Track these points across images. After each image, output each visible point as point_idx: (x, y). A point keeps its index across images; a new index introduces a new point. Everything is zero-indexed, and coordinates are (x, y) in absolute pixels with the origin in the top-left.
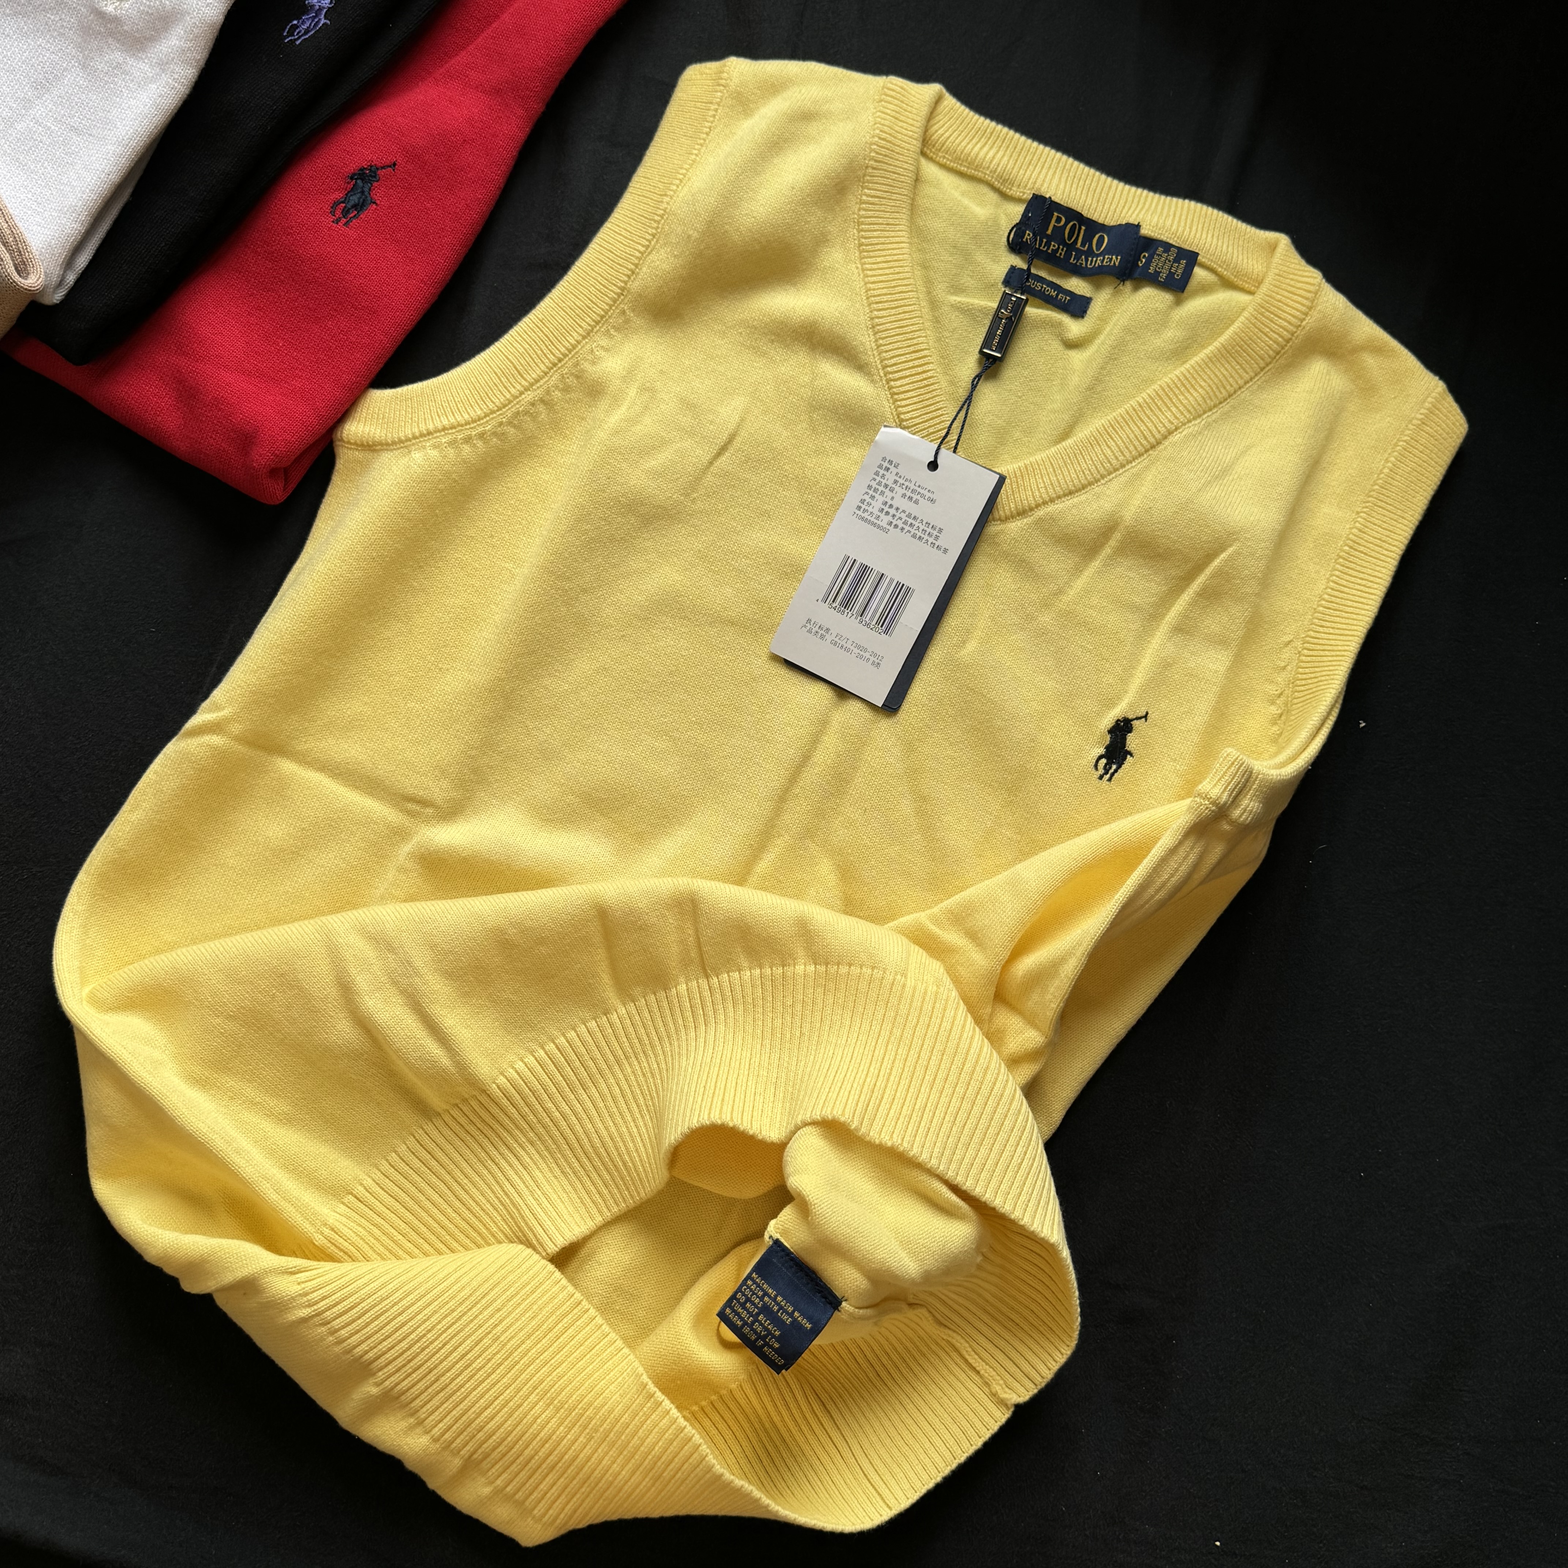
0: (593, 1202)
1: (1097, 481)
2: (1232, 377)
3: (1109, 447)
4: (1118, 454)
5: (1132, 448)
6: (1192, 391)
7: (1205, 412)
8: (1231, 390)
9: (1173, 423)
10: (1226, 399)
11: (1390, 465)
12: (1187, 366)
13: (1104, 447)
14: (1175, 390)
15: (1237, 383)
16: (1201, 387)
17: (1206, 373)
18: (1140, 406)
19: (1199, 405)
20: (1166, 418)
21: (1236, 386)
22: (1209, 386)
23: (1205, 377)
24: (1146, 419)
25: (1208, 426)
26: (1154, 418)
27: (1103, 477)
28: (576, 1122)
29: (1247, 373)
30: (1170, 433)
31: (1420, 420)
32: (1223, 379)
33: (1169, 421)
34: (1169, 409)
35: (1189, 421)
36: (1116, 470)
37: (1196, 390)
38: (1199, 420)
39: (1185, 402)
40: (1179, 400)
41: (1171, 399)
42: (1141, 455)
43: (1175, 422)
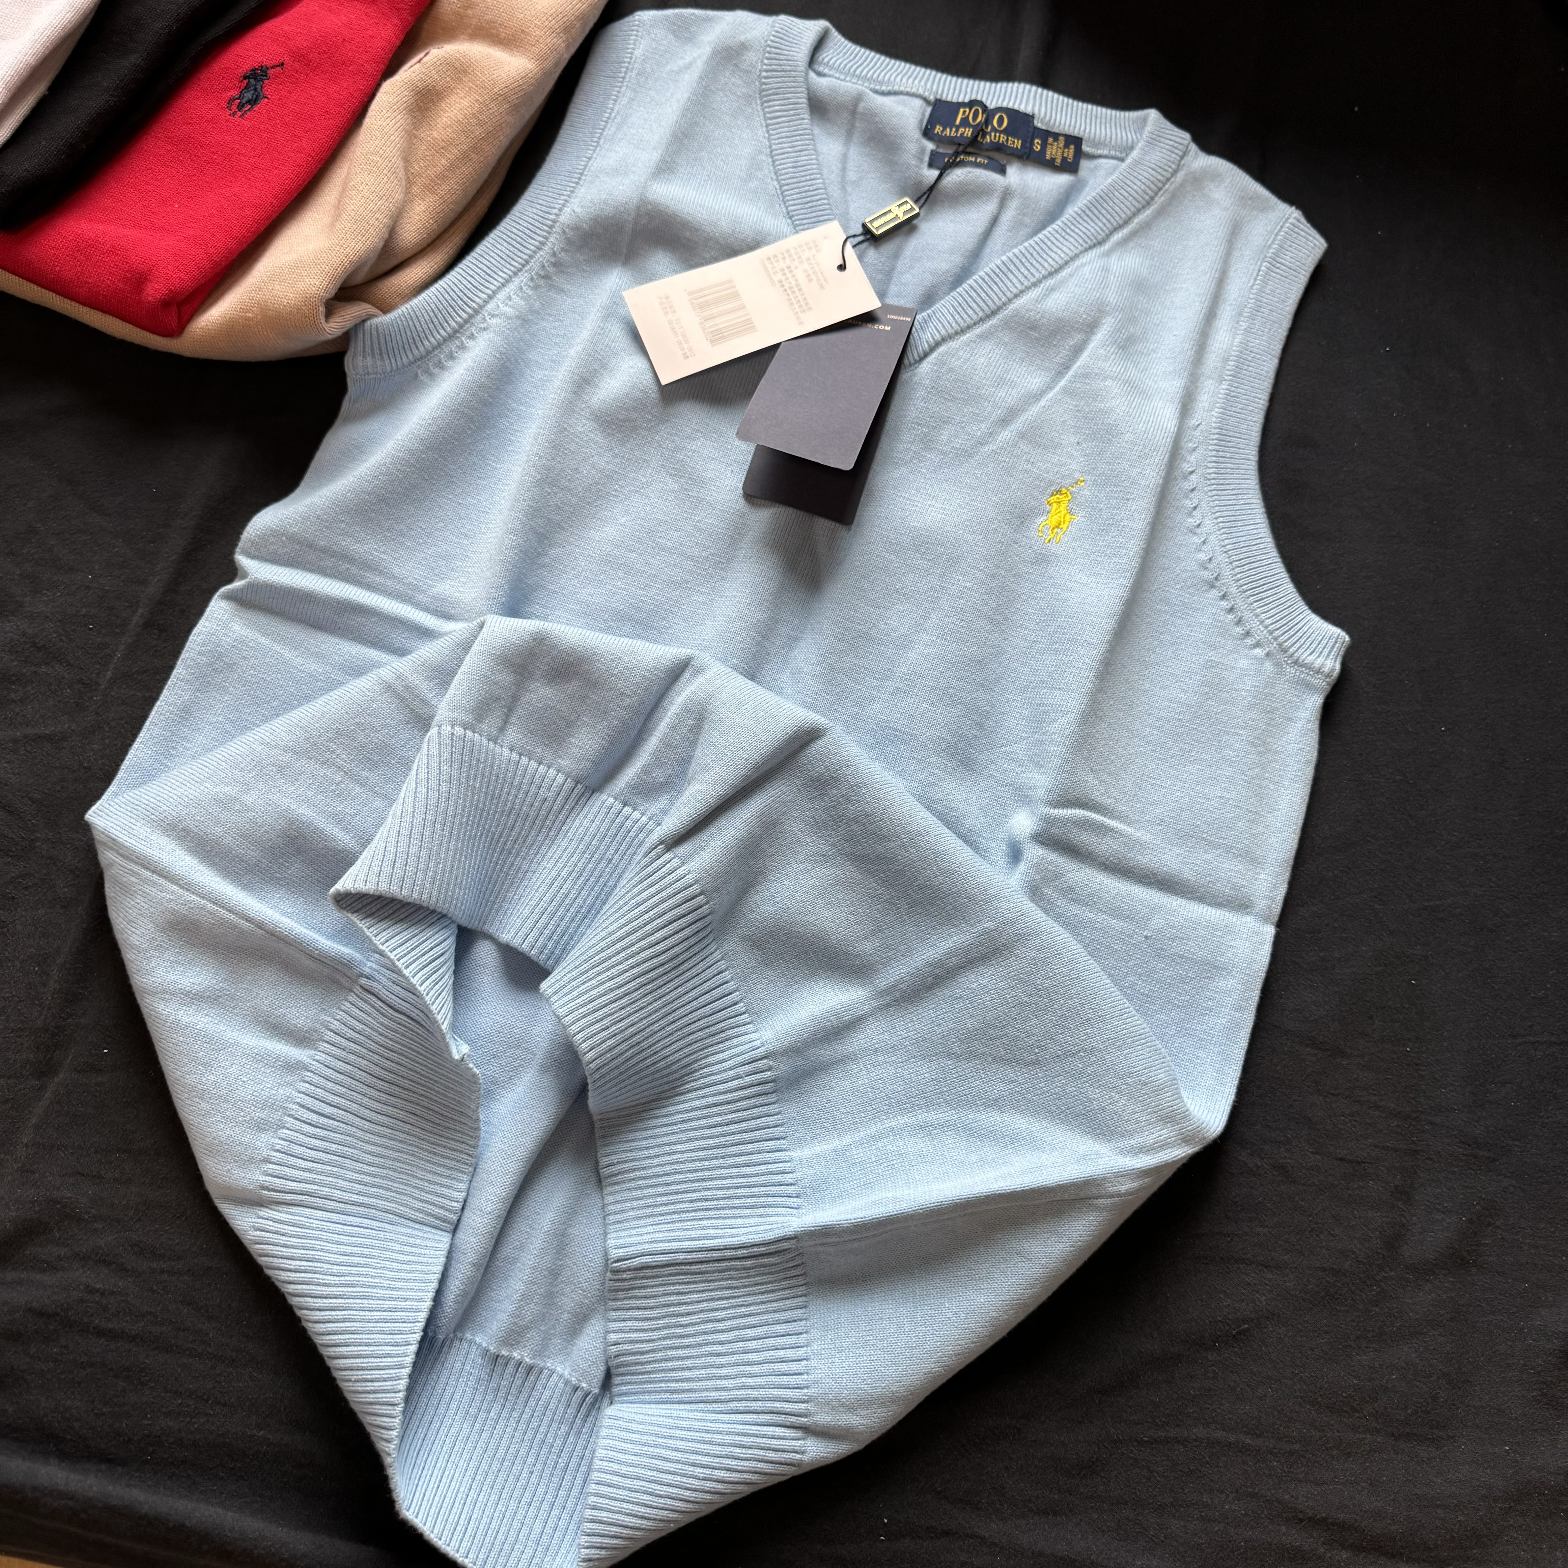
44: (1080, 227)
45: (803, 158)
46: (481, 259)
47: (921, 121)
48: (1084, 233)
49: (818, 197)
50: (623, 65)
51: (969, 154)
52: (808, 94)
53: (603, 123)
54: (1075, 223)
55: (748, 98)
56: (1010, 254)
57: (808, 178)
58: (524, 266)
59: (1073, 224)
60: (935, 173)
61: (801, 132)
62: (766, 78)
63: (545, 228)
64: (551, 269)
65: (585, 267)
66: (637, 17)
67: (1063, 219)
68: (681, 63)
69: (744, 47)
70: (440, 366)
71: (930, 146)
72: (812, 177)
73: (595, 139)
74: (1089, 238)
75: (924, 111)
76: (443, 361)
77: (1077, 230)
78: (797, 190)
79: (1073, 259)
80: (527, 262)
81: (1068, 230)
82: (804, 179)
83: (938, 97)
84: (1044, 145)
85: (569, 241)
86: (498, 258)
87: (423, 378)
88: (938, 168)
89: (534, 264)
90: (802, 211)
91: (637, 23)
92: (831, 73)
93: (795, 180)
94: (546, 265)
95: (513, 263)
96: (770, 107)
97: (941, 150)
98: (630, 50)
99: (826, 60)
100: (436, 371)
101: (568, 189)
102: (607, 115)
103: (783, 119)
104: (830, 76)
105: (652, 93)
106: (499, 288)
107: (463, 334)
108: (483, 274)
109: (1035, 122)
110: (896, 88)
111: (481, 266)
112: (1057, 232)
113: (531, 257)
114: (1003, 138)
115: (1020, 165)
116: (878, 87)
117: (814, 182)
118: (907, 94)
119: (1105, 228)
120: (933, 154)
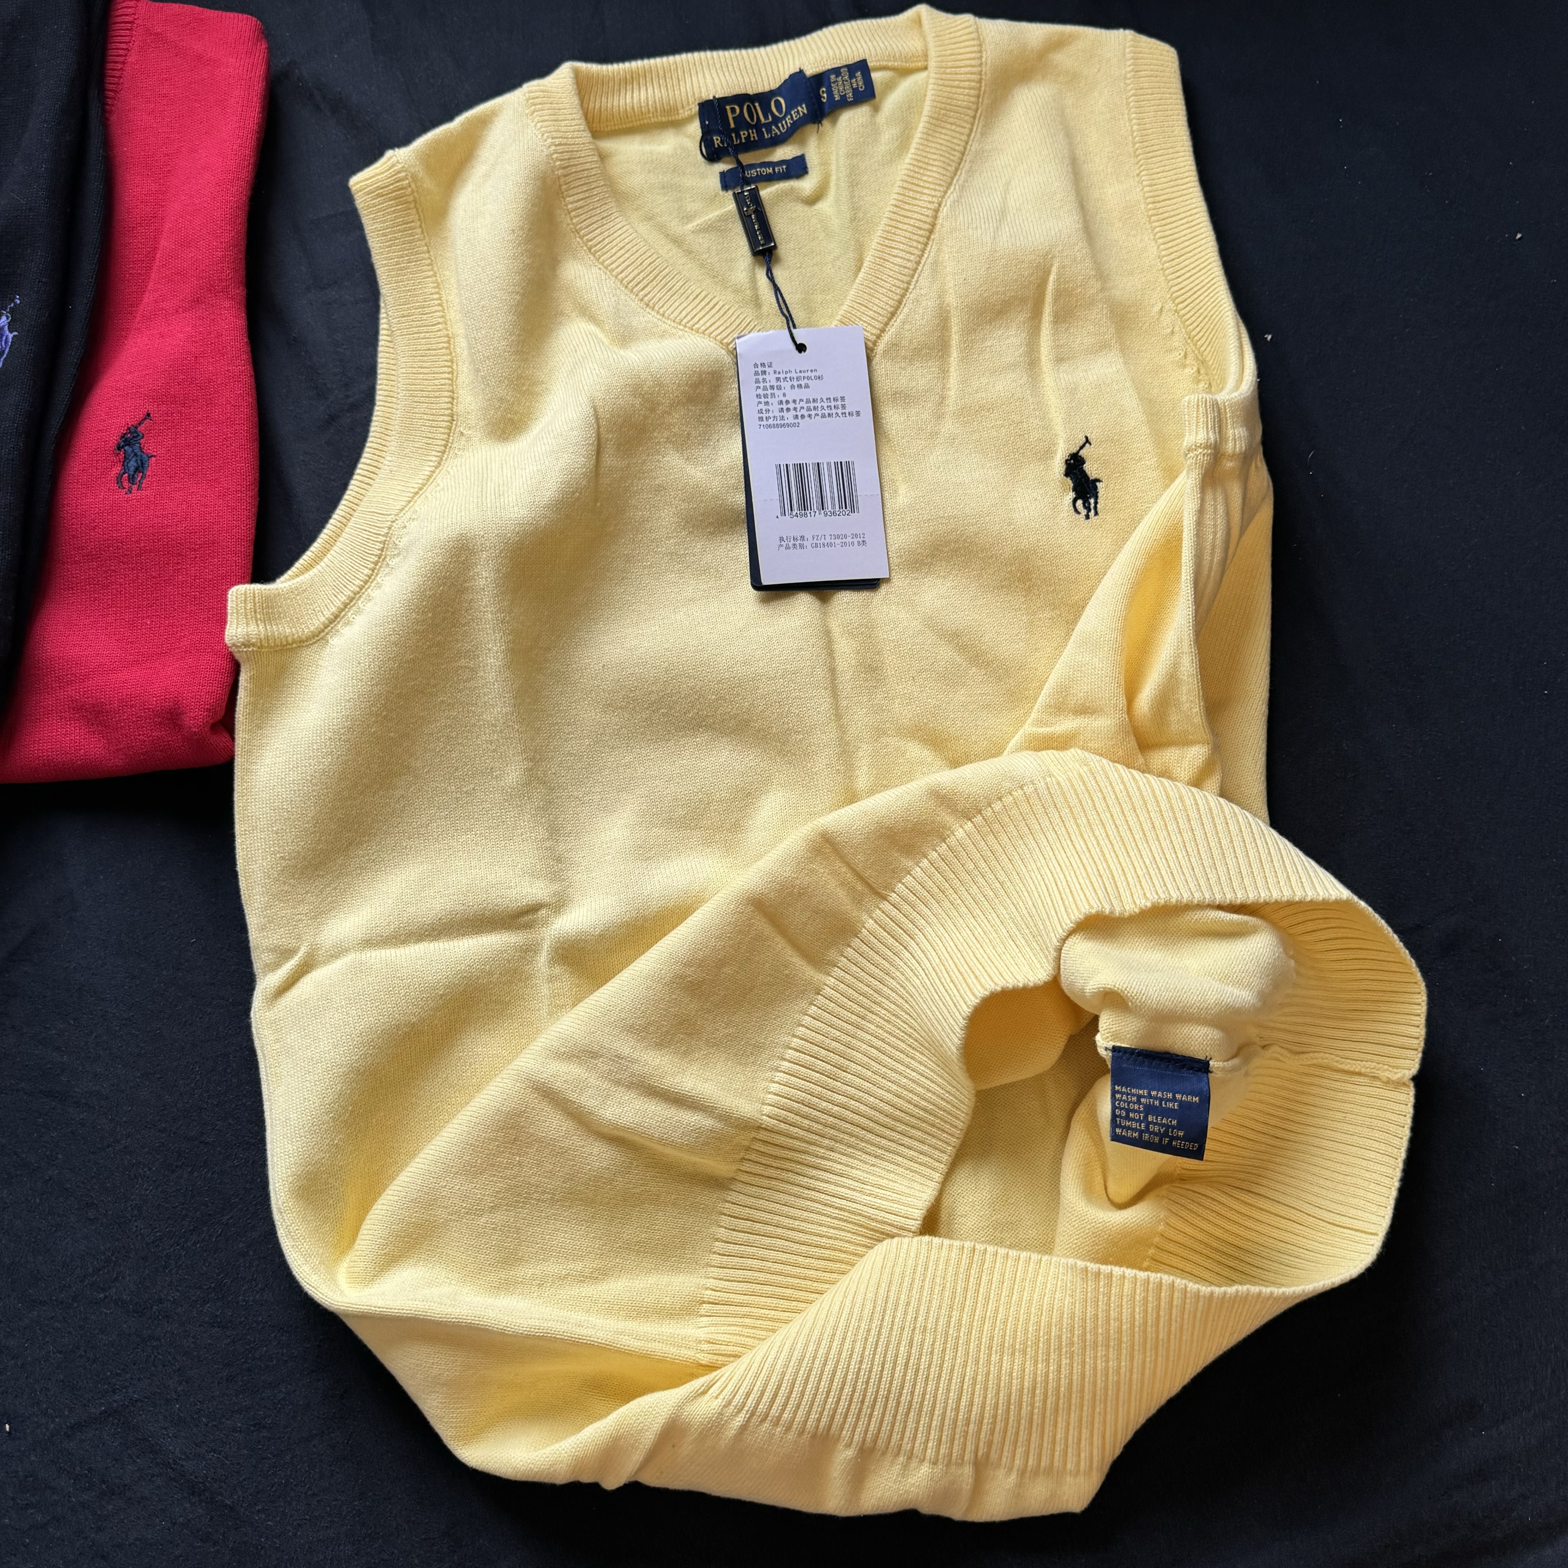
0: (920, 1164)
1: (907, 290)
2: (954, 138)
3: (896, 256)
4: (908, 256)
5: (915, 244)
6: (930, 168)
7: (952, 179)
8: (961, 148)
9: (933, 203)
10: (962, 159)
11: (1134, 121)
12: (912, 150)
13: (892, 259)
14: (916, 175)
15: (961, 140)
16: (935, 160)
17: (931, 147)
18: (896, 206)
19: (944, 175)
20: (925, 202)
21: (963, 144)
22: (941, 155)
23: (933, 151)
24: (909, 214)
25: (963, 188)
26: (915, 209)
27: (909, 283)
28: (858, 1104)
29: (965, 128)
30: (937, 211)
31: (1132, 71)
32: (949, 144)
33: (930, 202)
34: (923, 193)
35: (945, 192)
36: (915, 270)
37: (932, 165)
38: (952, 188)
39: (930, 180)
40: (925, 181)
41: (917, 185)
42: (926, 245)
43: (934, 199)
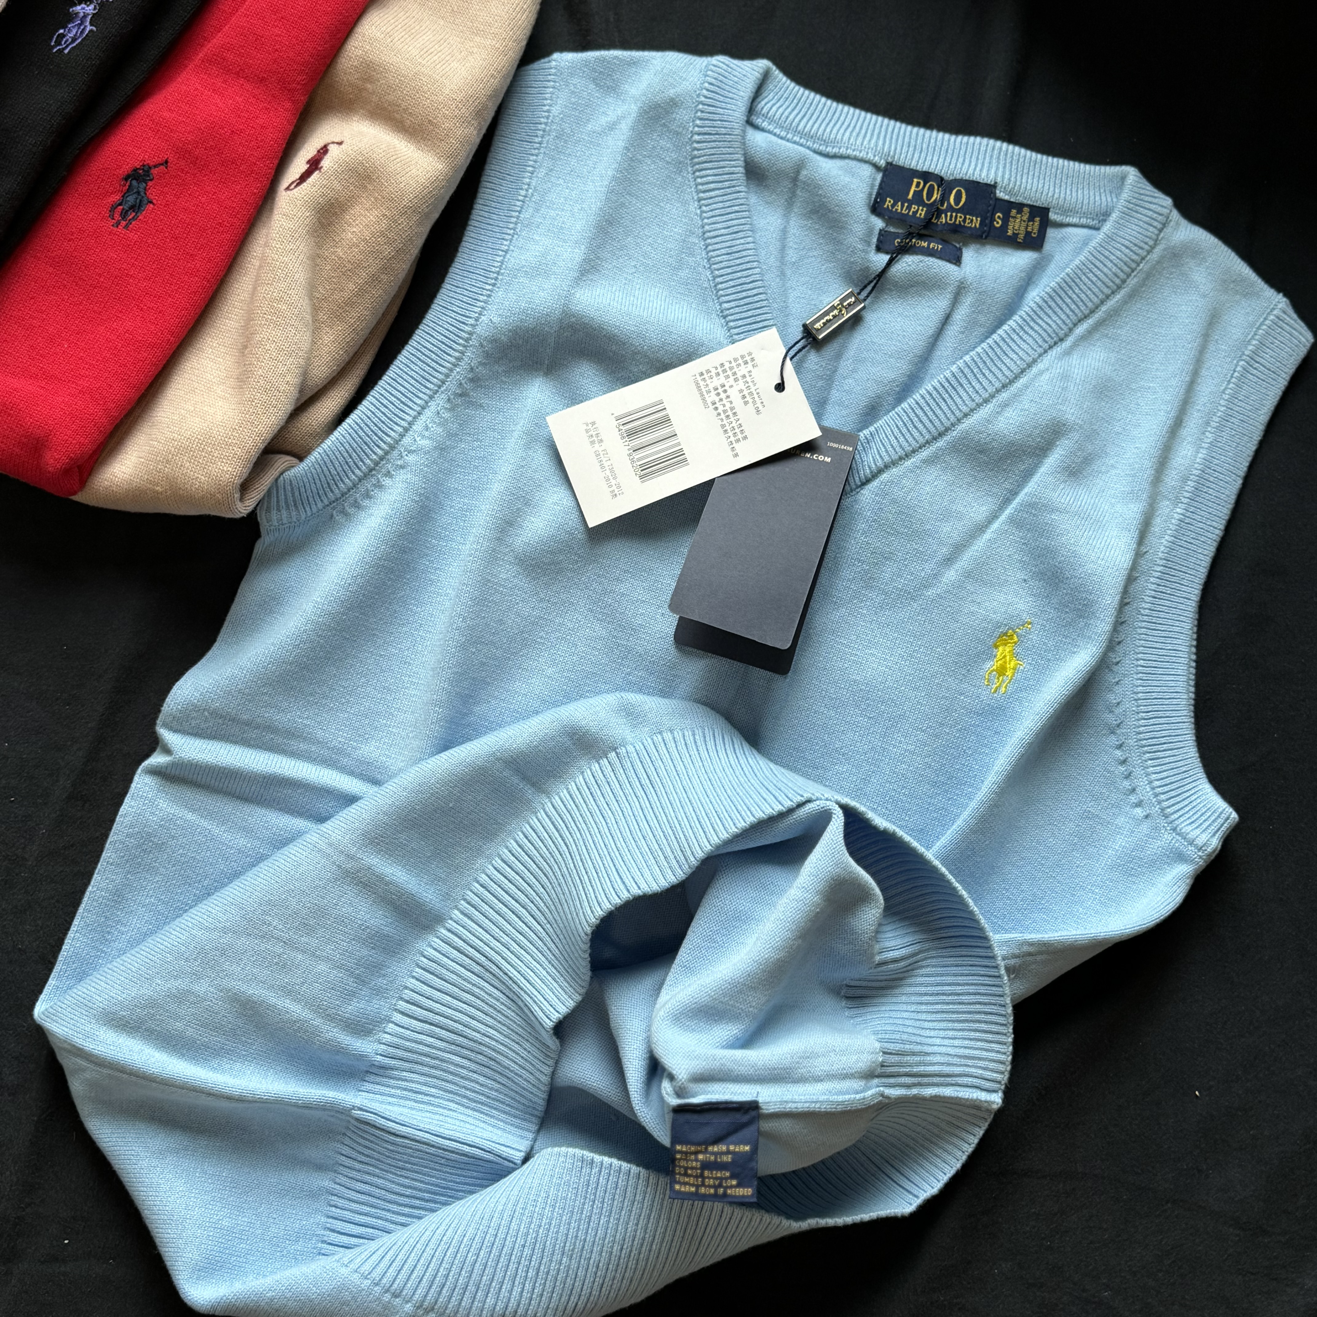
44: (1040, 322)
45: (738, 242)
46: (394, 384)
47: (870, 194)
48: (1045, 330)
49: (755, 292)
50: (540, 127)
51: (921, 237)
52: (745, 161)
53: (519, 203)
54: (1035, 317)
55: (679, 166)
56: (960, 363)
57: (744, 267)
58: (439, 387)
59: (1033, 319)
60: (884, 258)
61: (736, 208)
62: (698, 142)
63: (461, 341)
64: (468, 386)
65: (503, 378)
66: (553, 64)
67: (1021, 313)
68: (604, 120)
69: (673, 104)
70: (357, 506)
71: (879, 224)
72: (749, 266)
73: (511, 226)
74: (1049, 335)
75: (874, 179)
76: (359, 500)
77: (1037, 328)
78: (731, 283)
79: (1029, 366)
80: (443, 382)
81: (1026, 328)
82: (740, 268)
83: (890, 160)
84: (1006, 221)
85: (487, 355)
86: (412, 382)
87: (339, 518)
88: (887, 253)
89: (451, 385)
90: (737, 310)
91: (553, 71)
92: (771, 127)
93: (729, 270)
94: (463, 382)
95: (429, 385)
96: (702, 177)
97: (892, 229)
98: (547, 108)
99: (765, 111)
100: (351, 511)
101: (485, 292)
102: (523, 193)
103: (717, 192)
104: (769, 132)
105: (573, 161)
106: (415, 418)
107: (379, 472)
108: (397, 403)
109: (998, 192)
110: (843, 151)
111: (395, 392)
112: (1014, 330)
113: (447, 376)
114: (960, 218)
115: (978, 246)
116: (822, 148)
117: (750, 272)
118: (856, 159)
119: (1068, 321)
120: (882, 233)
